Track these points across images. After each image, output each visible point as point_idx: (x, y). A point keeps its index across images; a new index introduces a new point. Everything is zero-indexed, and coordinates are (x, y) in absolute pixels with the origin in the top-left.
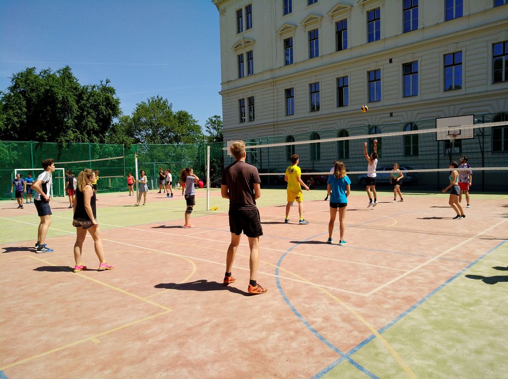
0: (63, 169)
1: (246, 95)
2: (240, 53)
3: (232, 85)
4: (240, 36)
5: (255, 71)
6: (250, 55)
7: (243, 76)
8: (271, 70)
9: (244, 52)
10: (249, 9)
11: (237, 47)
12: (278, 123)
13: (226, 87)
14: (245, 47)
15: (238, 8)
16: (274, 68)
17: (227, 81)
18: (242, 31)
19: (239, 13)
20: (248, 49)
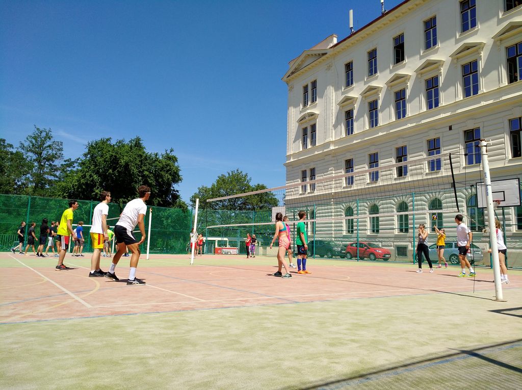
1: (308, 167)
2: (304, 126)
4: (306, 111)
5: (317, 143)
6: (314, 127)
7: (306, 148)
9: (308, 125)
10: (314, 84)
11: (302, 120)
14: (309, 120)
15: (305, 84)
18: (308, 104)
19: (306, 88)
20: (312, 123)
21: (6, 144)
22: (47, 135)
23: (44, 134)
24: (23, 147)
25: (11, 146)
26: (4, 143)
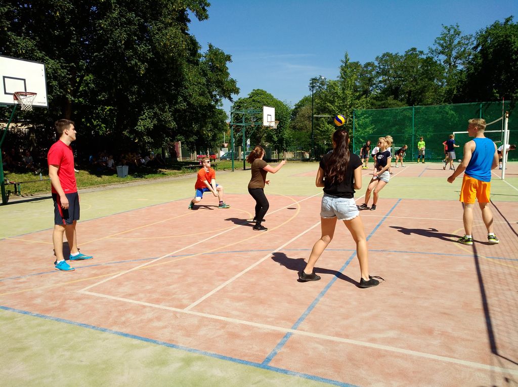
21: (417, 52)
22: (455, 31)
23: (452, 32)
24: (432, 51)
25: (421, 52)
26: (416, 51)
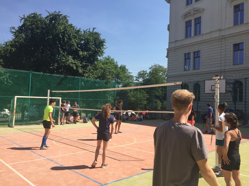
0: (60, 98)
1: (191, 50)
2: (188, 19)
3: (179, 44)
4: (190, 7)
5: (203, 31)
7: (190, 36)
8: (220, 30)
9: (192, 18)
11: (186, 15)
12: (225, 70)
13: (173, 45)
14: (194, 14)
16: (223, 28)
17: (174, 41)
18: (191, 3)
20: (197, 16)
